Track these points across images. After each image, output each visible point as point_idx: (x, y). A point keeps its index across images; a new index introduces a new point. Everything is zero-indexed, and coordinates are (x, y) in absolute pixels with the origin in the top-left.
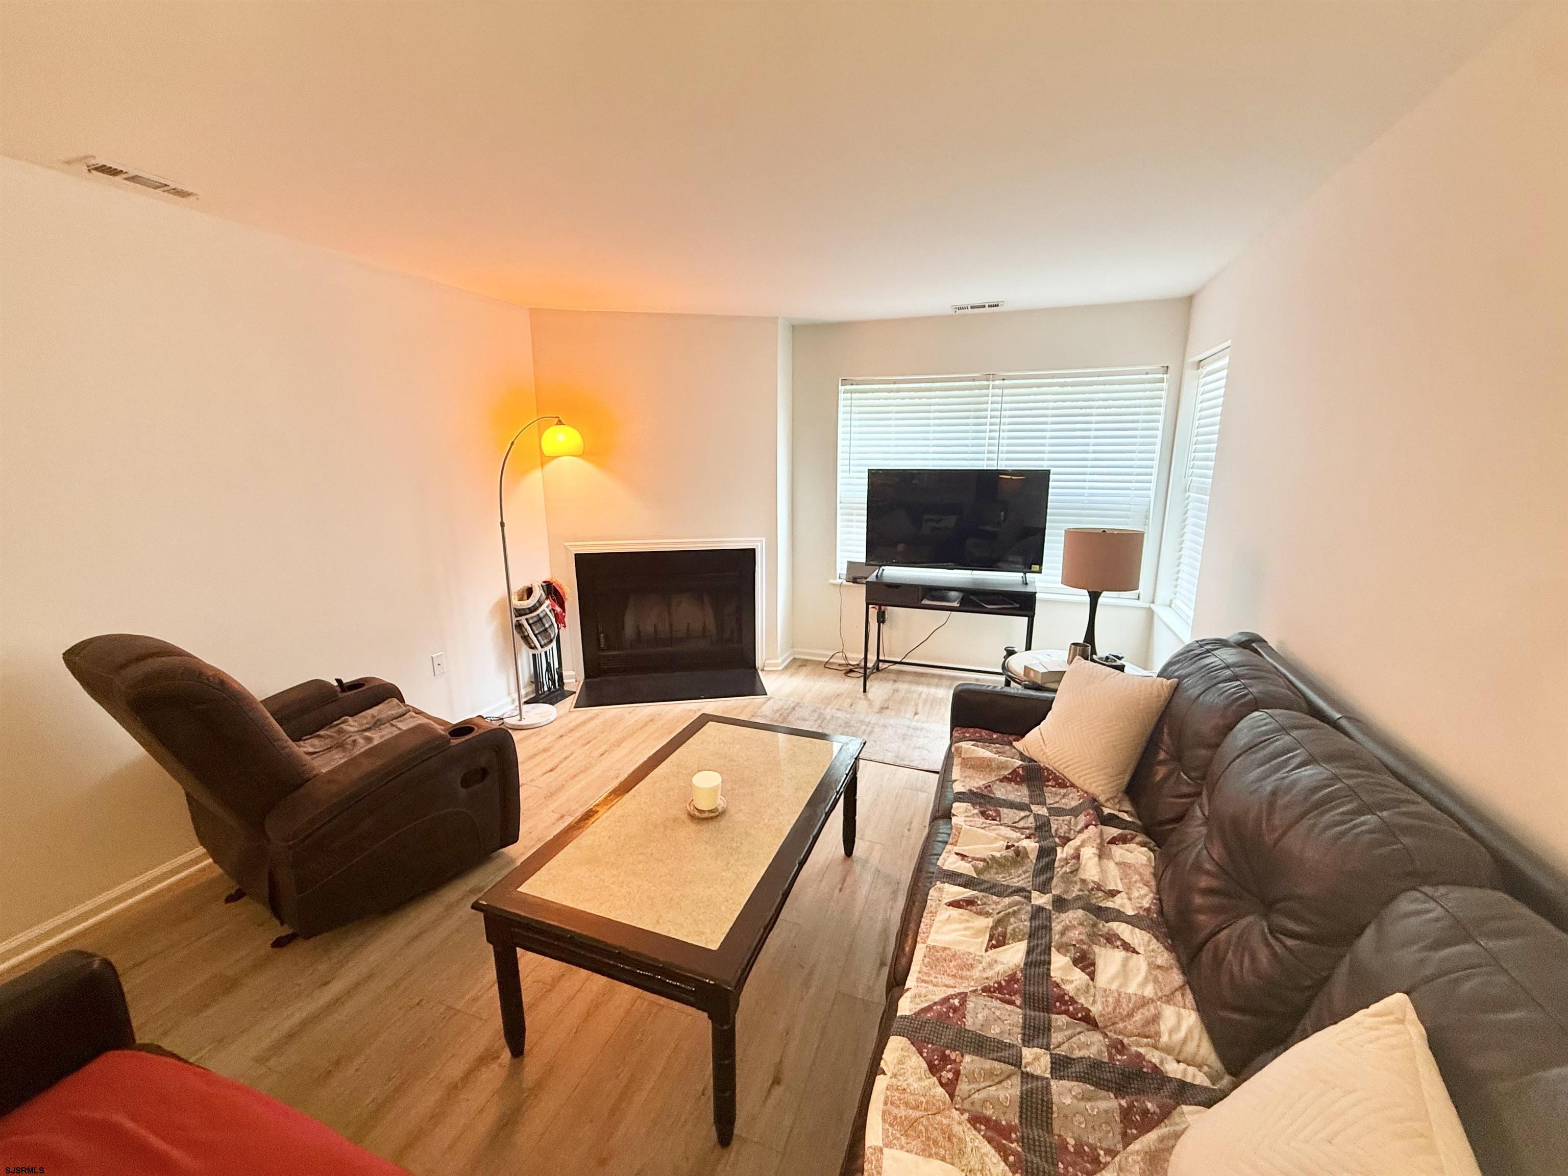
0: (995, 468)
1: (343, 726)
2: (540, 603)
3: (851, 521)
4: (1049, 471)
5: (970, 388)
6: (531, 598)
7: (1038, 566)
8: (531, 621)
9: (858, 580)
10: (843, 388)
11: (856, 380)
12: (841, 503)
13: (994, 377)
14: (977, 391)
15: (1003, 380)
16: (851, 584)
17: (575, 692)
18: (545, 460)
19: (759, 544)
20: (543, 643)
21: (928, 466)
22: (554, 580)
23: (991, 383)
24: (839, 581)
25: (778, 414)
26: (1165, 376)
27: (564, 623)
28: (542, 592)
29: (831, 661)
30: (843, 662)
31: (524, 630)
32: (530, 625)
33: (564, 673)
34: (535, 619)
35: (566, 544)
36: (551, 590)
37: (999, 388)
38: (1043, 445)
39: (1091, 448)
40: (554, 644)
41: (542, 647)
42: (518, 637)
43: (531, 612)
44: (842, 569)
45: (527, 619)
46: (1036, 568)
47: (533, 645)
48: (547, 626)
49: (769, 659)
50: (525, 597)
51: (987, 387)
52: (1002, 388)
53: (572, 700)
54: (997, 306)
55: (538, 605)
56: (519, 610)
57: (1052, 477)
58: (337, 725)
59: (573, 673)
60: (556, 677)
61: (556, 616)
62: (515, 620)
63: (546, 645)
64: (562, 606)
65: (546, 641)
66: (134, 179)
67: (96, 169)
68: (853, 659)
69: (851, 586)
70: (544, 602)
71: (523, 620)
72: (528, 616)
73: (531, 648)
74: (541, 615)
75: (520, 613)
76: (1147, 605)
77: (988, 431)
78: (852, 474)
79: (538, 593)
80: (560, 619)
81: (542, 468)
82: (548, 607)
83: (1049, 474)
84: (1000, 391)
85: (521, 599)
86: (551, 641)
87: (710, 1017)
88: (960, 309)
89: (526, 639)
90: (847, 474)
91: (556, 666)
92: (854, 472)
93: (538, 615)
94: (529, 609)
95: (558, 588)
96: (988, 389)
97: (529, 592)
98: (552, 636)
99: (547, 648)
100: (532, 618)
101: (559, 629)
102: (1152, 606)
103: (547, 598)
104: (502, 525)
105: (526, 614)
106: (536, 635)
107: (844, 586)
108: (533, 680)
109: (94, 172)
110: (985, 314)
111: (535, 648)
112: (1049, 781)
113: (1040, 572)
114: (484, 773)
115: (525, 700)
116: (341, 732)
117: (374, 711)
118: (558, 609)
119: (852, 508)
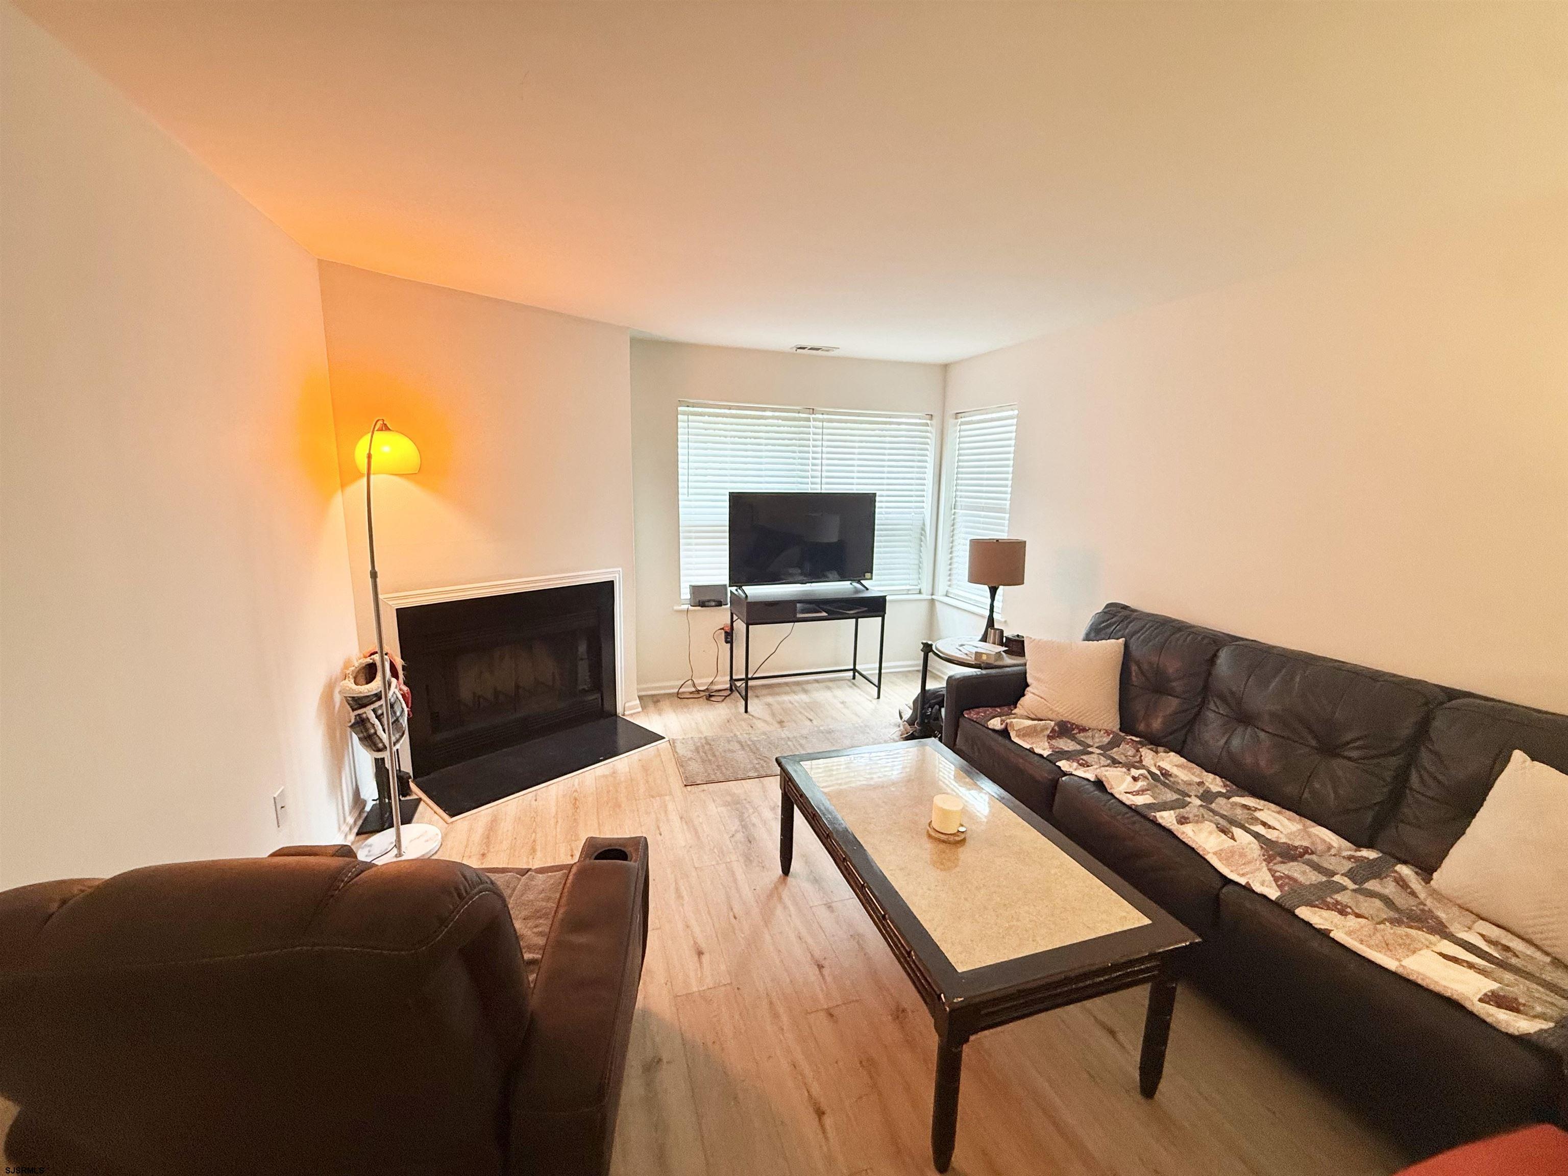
0: (819, 491)
3: (691, 544)
4: (875, 494)
5: (794, 419)
6: (376, 678)
7: (870, 574)
8: (381, 712)
9: (707, 604)
10: (682, 409)
11: (692, 403)
12: (682, 526)
13: (813, 411)
14: (797, 422)
15: (823, 414)
16: (699, 608)
19: (617, 576)
20: (394, 739)
21: (794, 490)
23: (811, 416)
24: (685, 607)
26: (930, 422)
28: (388, 667)
29: (681, 690)
30: (693, 689)
31: (369, 725)
32: (380, 717)
37: (819, 421)
38: (852, 472)
43: (380, 698)
44: (686, 594)
45: (374, 711)
46: (868, 575)
48: (398, 714)
49: (628, 702)
50: (366, 677)
51: (808, 420)
52: (822, 421)
56: (360, 698)
57: (878, 499)
61: (404, 698)
62: (353, 715)
63: (398, 741)
65: (397, 736)
68: (702, 684)
69: (698, 610)
70: (391, 682)
71: (368, 712)
72: (372, 706)
74: (392, 700)
75: (358, 703)
76: (930, 597)
77: (811, 458)
78: (691, 497)
81: (343, 490)
83: (875, 496)
84: (820, 424)
85: (358, 683)
86: (403, 734)
88: (800, 348)
90: (686, 497)
92: (691, 494)
94: (375, 694)
96: (810, 421)
97: (372, 670)
99: (399, 746)
100: (380, 707)
102: (933, 597)
105: (373, 703)
107: (692, 611)
112: (1074, 730)
113: (871, 579)
119: (690, 532)
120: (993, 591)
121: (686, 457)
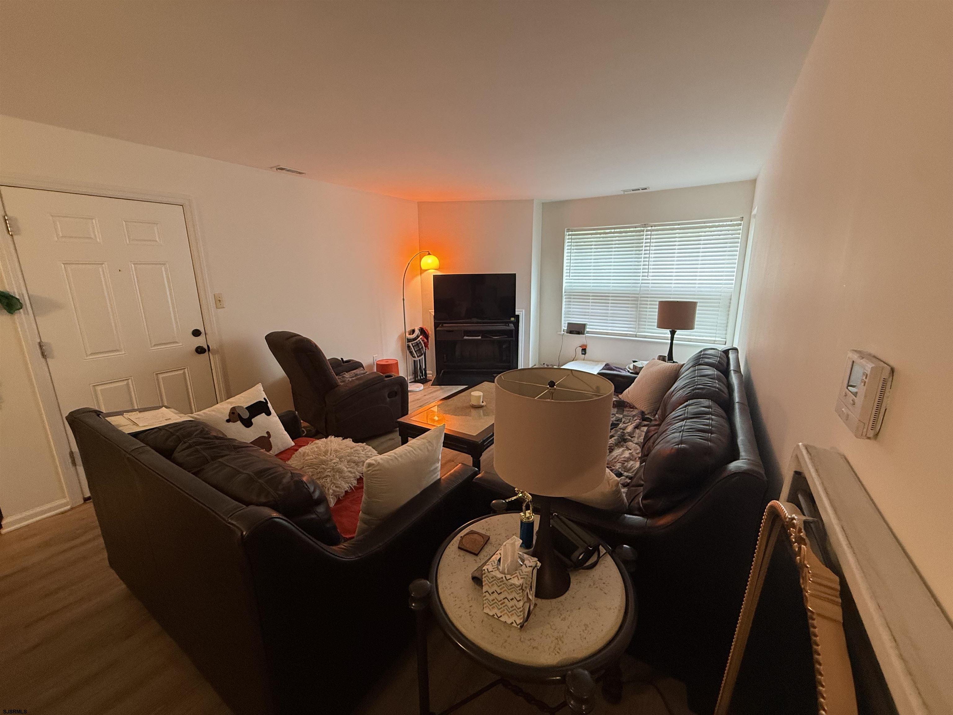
1: (344, 375)
2: (418, 337)
3: (570, 302)
5: (634, 232)
6: (414, 334)
8: (414, 345)
9: (573, 333)
10: (568, 233)
11: (574, 229)
12: (565, 292)
13: (647, 226)
14: (631, 234)
15: (652, 227)
16: (569, 334)
17: (431, 380)
18: (422, 271)
19: (521, 313)
20: (418, 355)
22: (424, 327)
23: (645, 229)
24: (564, 333)
25: (533, 248)
26: (742, 222)
27: (428, 347)
28: (419, 332)
31: (411, 349)
32: (413, 346)
33: (427, 372)
34: (415, 344)
35: (430, 311)
36: (422, 331)
37: (649, 231)
38: (673, 261)
39: (700, 262)
40: (423, 356)
41: (418, 357)
42: (408, 352)
43: (414, 341)
44: (564, 327)
45: (412, 344)
47: (414, 356)
48: (420, 347)
50: (412, 334)
51: (641, 231)
52: (651, 231)
53: (431, 383)
54: (646, 189)
55: (417, 337)
58: (342, 375)
59: (431, 372)
60: (424, 372)
61: (425, 343)
62: (407, 344)
63: (420, 356)
64: (427, 339)
65: (420, 354)
66: (288, 171)
67: (279, 169)
70: (419, 337)
71: (410, 344)
73: (413, 357)
74: (418, 342)
75: (409, 340)
77: (643, 254)
78: (571, 278)
79: (417, 332)
80: (426, 345)
81: (421, 276)
82: (421, 339)
84: (650, 233)
85: (410, 334)
86: (422, 355)
87: (472, 457)
88: (626, 191)
89: (411, 353)
90: (568, 278)
91: (424, 367)
92: (572, 276)
93: (417, 342)
94: (413, 339)
95: (426, 331)
96: (644, 232)
97: (413, 331)
98: (423, 352)
99: (420, 358)
100: (414, 343)
101: (425, 349)
103: (421, 335)
104: (403, 299)
105: (412, 341)
106: (415, 351)
108: (414, 372)
109: (278, 170)
110: (639, 193)
111: (415, 357)
114: (396, 393)
115: (410, 381)
116: (343, 377)
117: (354, 371)
118: (426, 340)
119: (571, 295)
120: (673, 333)
121: (570, 261)
